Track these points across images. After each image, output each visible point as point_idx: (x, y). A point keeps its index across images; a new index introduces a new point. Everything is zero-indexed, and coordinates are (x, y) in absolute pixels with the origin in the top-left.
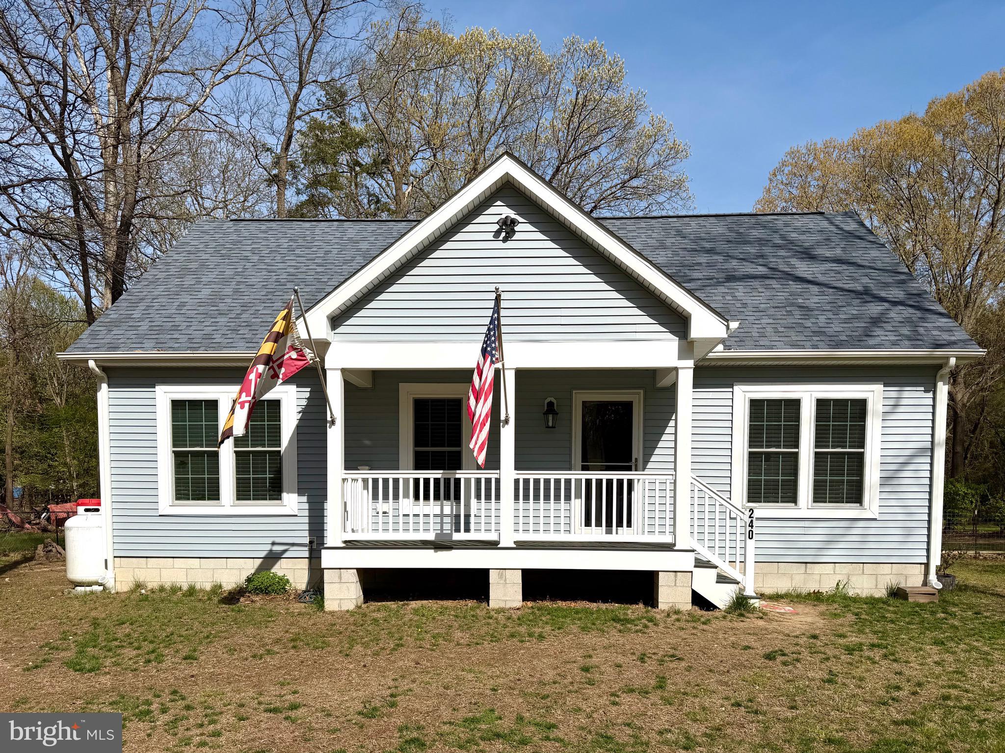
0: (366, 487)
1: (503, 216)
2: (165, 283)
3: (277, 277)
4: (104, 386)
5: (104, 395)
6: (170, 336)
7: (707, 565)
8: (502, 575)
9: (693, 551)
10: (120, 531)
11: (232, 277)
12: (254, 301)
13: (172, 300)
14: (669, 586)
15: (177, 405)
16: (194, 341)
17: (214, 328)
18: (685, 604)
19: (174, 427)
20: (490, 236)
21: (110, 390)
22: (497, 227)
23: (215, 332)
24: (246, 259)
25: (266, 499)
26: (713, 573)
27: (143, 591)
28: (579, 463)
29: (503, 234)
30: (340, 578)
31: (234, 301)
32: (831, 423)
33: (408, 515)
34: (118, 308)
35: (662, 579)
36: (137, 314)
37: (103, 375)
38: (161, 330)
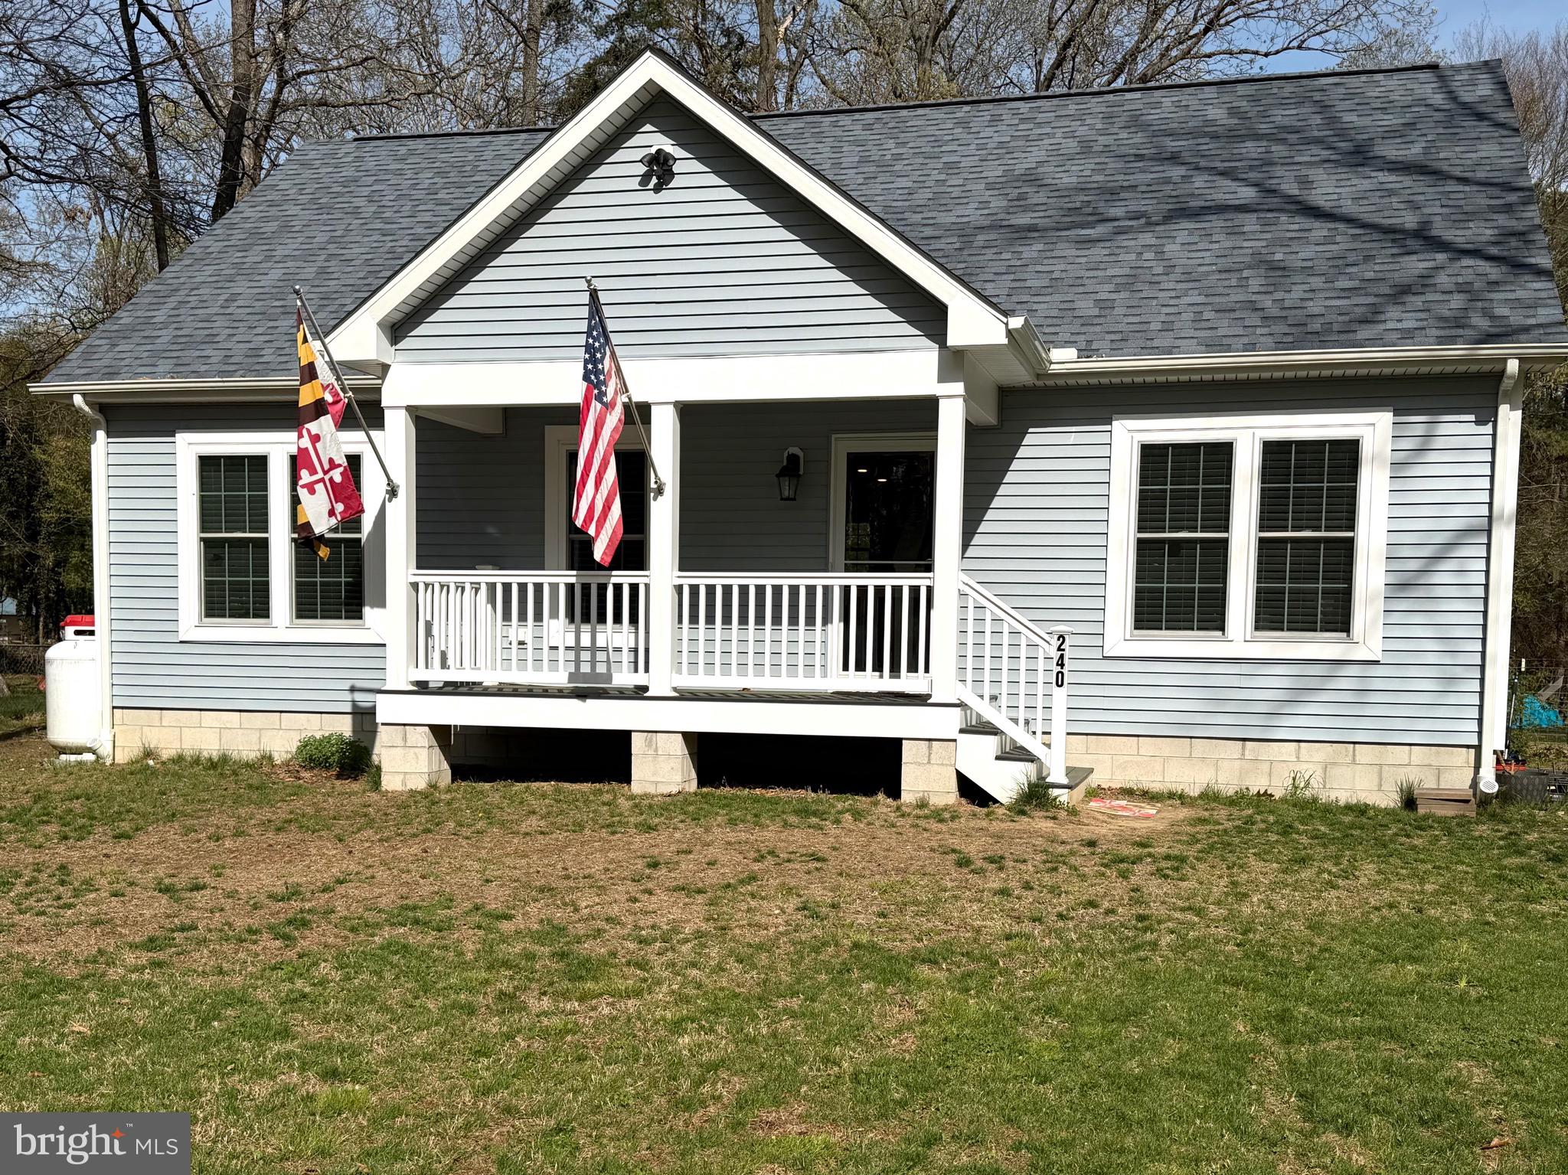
0: (492, 600)
1: (653, 150)
2: (218, 261)
3: (393, 244)
4: (101, 435)
5: (101, 448)
6: (198, 353)
7: (985, 728)
8: (651, 741)
9: (961, 705)
10: (120, 666)
11: (322, 246)
12: (344, 289)
13: (219, 291)
14: (919, 764)
15: (207, 463)
16: (232, 360)
17: (267, 338)
18: (946, 794)
19: (203, 501)
20: (634, 183)
21: (110, 440)
22: (642, 169)
23: (268, 344)
24: (356, 212)
25: (341, 618)
26: (991, 743)
27: (151, 762)
28: (841, 560)
29: (654, 180)
30: (405, 739)
31: (313, 290)
32: (1292, 485)
33: (556, 648)
34: (136, 306)
35: (908, 752)
36: (160, 316)
37: (99, 417)
38: (190, 342)
